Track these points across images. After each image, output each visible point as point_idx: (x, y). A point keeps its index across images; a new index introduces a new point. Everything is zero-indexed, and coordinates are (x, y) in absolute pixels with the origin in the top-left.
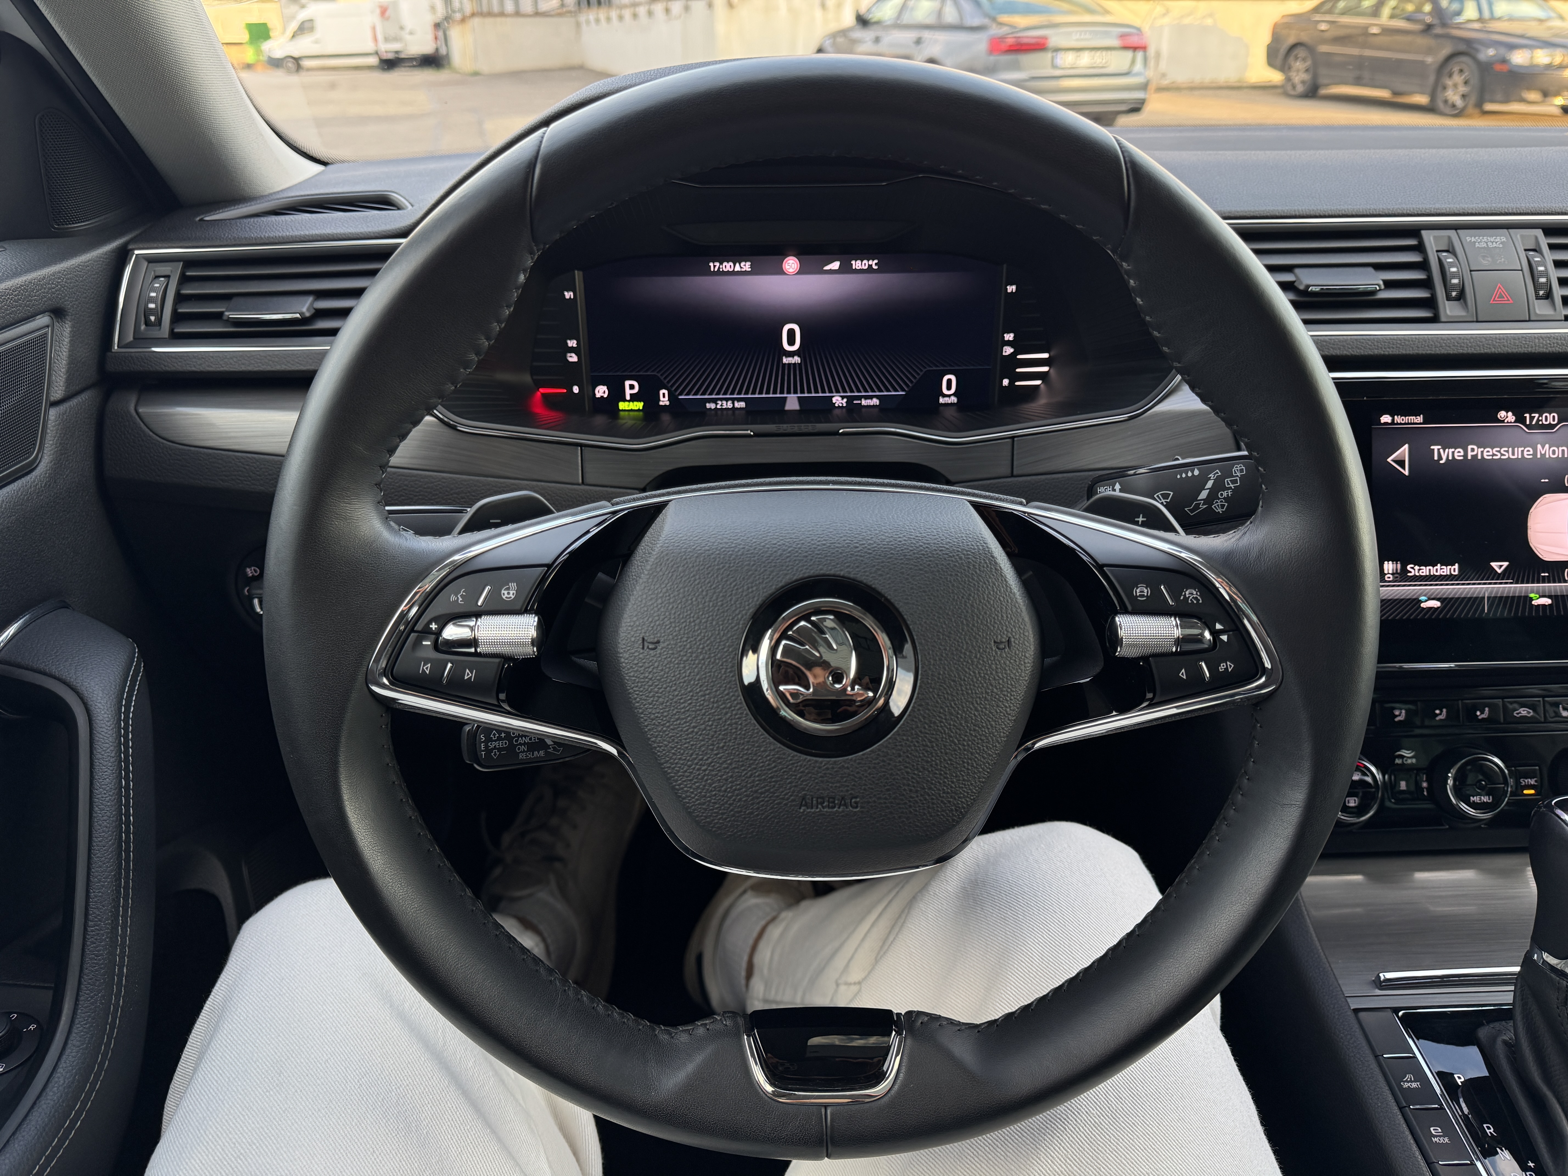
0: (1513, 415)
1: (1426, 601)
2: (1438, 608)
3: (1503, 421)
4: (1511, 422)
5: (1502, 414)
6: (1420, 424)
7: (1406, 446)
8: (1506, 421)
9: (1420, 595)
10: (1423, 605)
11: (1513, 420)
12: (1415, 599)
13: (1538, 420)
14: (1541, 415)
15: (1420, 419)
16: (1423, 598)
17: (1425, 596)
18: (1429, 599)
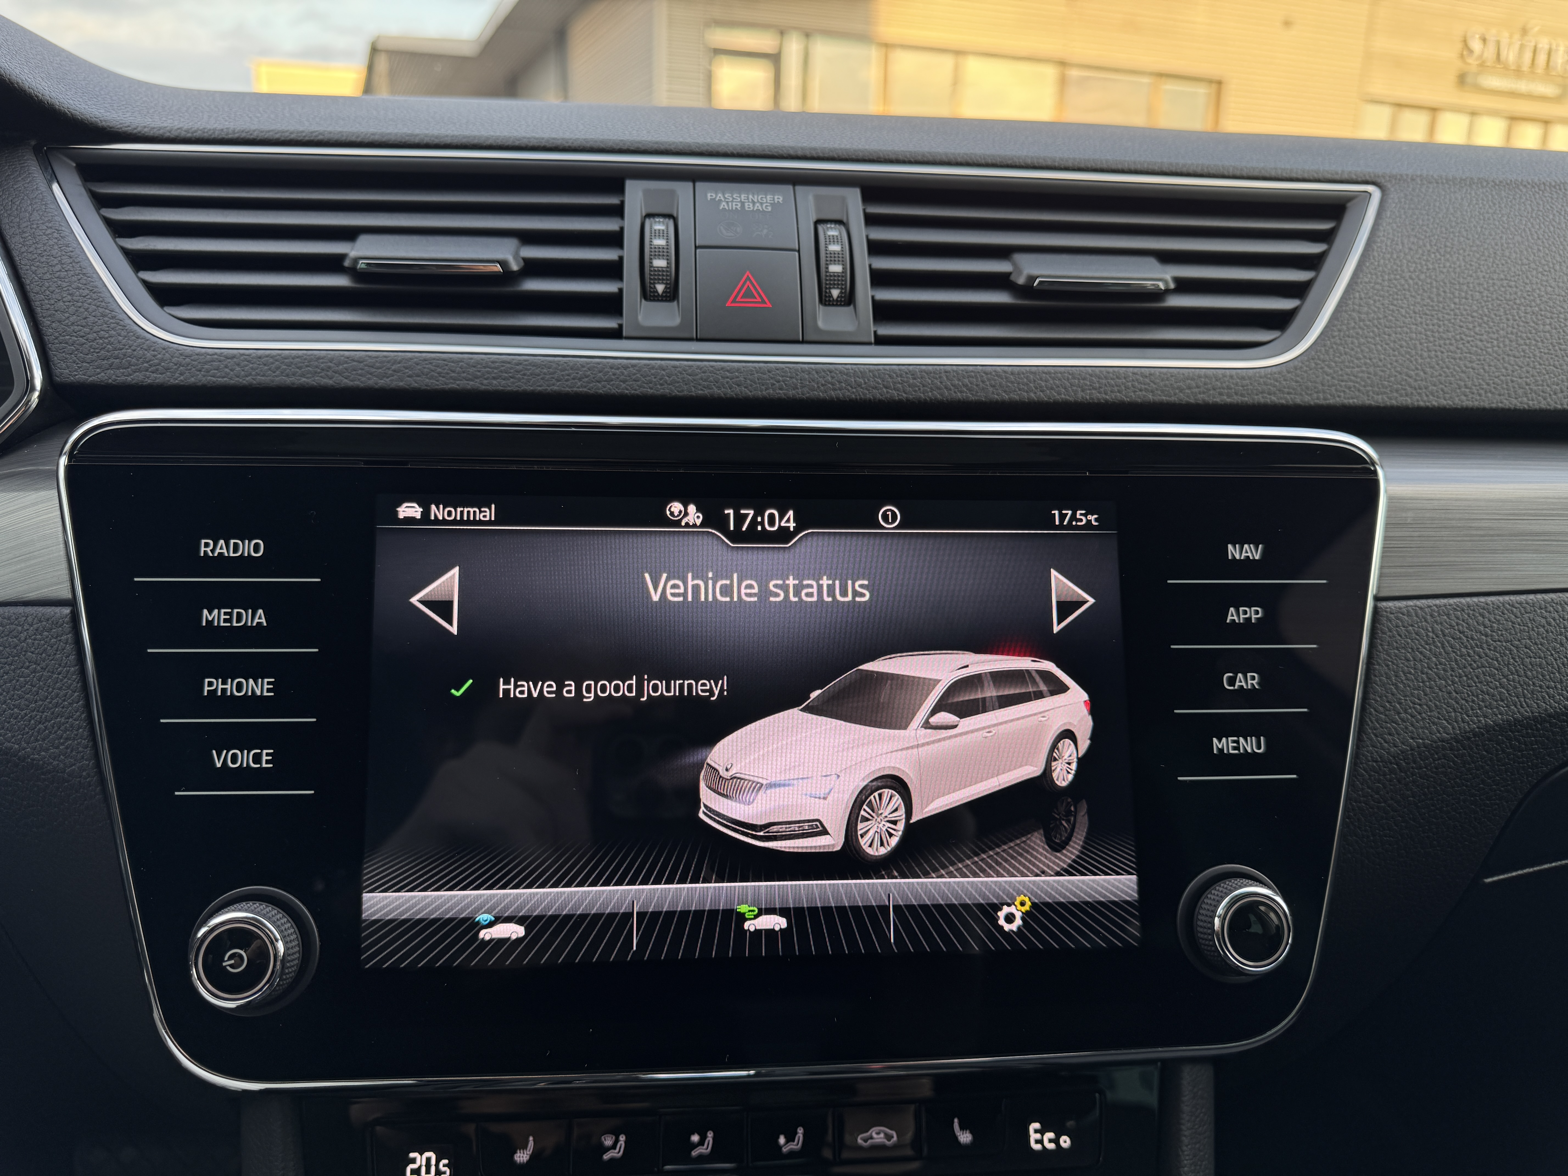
0: (698, 510)
1: (491, 925)
2: (519, 940)
3: (677, 524)
4: (695, 526)
5: (676, 507)
6: (489, 523)
7: (456, 571)
8: (683, 524)
9: (477, 910)
10: (485, 934)
11: (698, 522)
12: (465, 920)
13: (754, 522)
14: (759, 512)
15: (488, 514)
16: (484, 918)
17: (488, 912)
18: (499, 920)
